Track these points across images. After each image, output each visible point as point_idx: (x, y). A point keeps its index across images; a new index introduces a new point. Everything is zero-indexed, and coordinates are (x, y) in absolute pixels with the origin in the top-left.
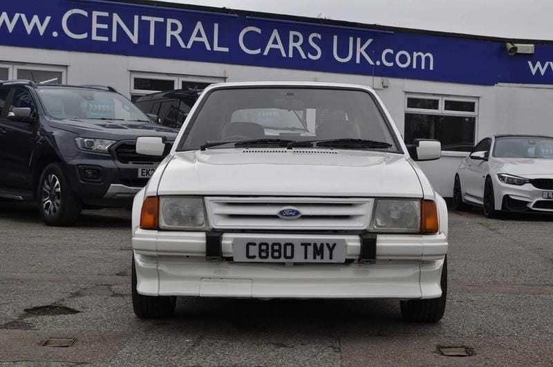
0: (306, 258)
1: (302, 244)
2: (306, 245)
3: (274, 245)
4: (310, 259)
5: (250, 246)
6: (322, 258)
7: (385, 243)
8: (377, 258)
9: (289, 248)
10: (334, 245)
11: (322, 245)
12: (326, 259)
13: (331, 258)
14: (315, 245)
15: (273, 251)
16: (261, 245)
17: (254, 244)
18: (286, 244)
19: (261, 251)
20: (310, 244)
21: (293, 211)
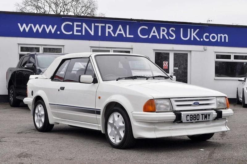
0: (202, 119)
1: (202, 114)
2: (202, 115)
3: (194, 115)
4: (204, 120)
5: (188, 116)
6: (207, 119)
7: (224, 112)
8: (222, 117)
9: (198, 116)
10: (210, 114)
11: (207, 114)
12: (208, 120)
13: (209, 119)
14: (205, 114)
15: (194, 117)
16: (191, 115)
17: (189, 115)
18: (198, 115)
19: (191, 118)
20: (203, 114)
21: (197, 102)
